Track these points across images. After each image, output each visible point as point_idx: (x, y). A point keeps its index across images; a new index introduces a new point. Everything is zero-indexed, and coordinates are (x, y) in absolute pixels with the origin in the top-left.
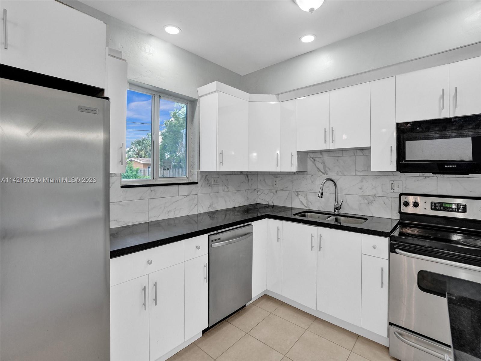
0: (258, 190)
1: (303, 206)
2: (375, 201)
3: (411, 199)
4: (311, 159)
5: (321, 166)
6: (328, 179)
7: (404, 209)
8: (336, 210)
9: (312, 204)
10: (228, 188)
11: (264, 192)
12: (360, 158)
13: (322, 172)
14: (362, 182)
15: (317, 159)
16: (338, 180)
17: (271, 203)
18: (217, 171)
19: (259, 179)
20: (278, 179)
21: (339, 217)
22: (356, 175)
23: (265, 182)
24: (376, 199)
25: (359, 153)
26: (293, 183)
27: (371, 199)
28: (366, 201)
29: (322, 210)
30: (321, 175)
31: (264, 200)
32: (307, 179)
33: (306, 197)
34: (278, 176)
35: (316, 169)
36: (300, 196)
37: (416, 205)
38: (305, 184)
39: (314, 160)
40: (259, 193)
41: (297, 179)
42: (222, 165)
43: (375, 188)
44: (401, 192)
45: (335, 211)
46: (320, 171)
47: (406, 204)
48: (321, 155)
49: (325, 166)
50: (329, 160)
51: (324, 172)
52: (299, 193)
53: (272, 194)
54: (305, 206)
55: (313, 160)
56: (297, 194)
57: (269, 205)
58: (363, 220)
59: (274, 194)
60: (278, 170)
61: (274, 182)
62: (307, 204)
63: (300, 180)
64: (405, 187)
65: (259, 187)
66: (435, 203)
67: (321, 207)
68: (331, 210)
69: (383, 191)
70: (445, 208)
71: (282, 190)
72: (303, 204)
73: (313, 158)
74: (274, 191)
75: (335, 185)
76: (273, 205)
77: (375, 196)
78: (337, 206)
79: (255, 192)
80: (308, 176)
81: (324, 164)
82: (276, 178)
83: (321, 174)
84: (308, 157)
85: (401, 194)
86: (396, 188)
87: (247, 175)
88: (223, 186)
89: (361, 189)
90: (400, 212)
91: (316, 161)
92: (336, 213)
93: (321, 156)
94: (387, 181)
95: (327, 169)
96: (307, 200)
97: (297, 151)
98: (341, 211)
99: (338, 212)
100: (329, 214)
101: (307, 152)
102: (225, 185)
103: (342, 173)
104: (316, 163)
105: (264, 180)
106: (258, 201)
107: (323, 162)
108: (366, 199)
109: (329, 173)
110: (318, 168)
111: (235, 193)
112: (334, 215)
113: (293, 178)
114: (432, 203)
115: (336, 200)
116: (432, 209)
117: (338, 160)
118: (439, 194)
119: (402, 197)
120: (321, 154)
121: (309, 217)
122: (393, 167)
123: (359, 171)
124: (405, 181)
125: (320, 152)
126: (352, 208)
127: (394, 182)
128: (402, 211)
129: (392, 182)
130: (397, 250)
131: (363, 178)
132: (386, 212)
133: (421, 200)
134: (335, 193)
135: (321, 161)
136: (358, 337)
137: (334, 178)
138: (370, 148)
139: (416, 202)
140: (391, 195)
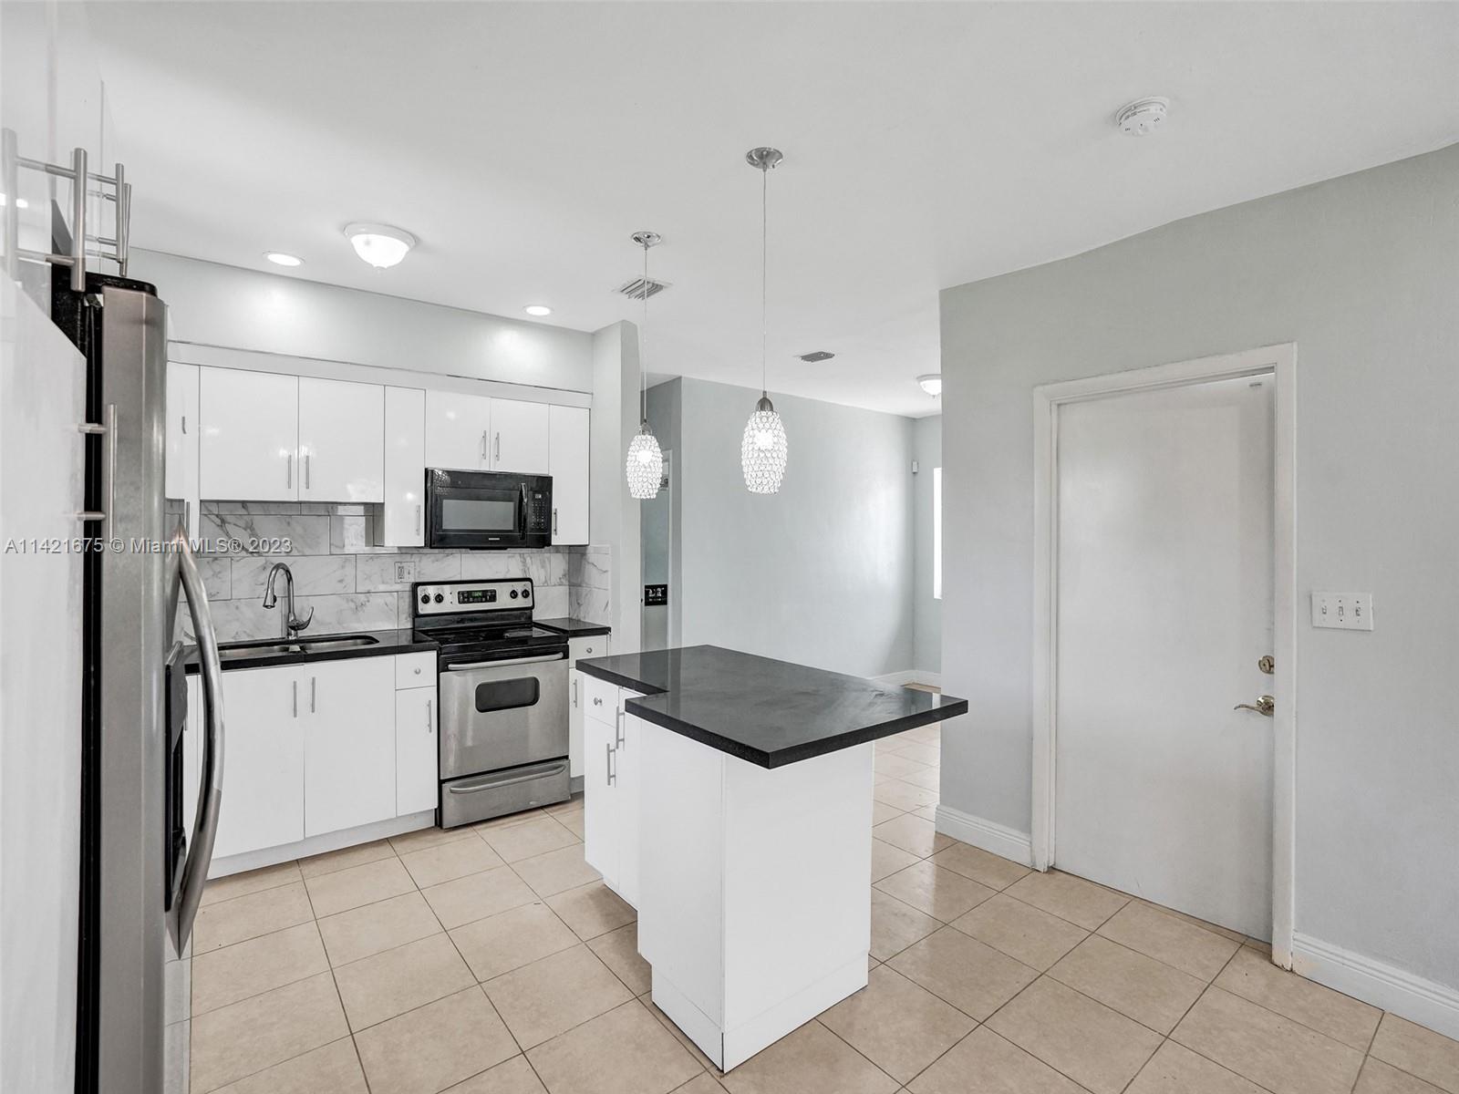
2: (368, 601)
3: (432, 591)
4: (213, 517)
6: (277, 567)
7: (424, 609)
8: (293, 632)
14: (343, 567)
15: (229, 518)
16: (292, 565)
21: (307, 645)
22: (331, 555)
24: (371, 599)
27: (360, 600)
28: (352, 605)
29: (245, 639)
30: (244, 557)
37: (439, 599)
39: (223, 521)
43: (368, 577)
44: (413, 581)
45: (289, 634)
47: (426, 599)
48: (243, 510)
49: (255, 537)
50: (268, 527)
55: (219, 522)
64: (419, 572)
66: (463, 593)
67: (245, 632)
68: (276, 632)
69: (383, 582)
70: (474, 598)
73: (217, 516)
75: (290, 579)
77: (369, 592)
78: (294, 623)
80: (203, 561)
81: (252, 531)
84: (210, 512)
85: (416, 585)
86: (406, 575)
89: (341, 581)
90: (415, 615)
91: (229, 523)
92: (290, 638)
93: (243, 513)
94: (389, 563)
98: (302, 634)
99: (296, 635)
100: (284, 643)
101: (204, 502)
103: (299, 552)
104: (229, 527)
107: (250, 528)
108: (352, 601)
112: (292, 642)
114: (459, 593)
115: (290, 610)
116: (459, 602)
117: (289, 523)
118: (464, 579)
119: (418, 588)
120: (243, 507)
122: (420, 541)
123: (336, 547)
124: (420, 561)
125: (244, 503)
126: (325, 619)
127: (403, 564)
128: (421, 612)
129: (399, 564)
130: (450, 666)
131: (346, 559)
132: (389, 619)
133: (446, 590)
134: (289, 596)
135: (242, 523)
136: (387, 840)
137: (286, 561)
138: (383, 504)
139: (439, 595)
140: (398, 587)
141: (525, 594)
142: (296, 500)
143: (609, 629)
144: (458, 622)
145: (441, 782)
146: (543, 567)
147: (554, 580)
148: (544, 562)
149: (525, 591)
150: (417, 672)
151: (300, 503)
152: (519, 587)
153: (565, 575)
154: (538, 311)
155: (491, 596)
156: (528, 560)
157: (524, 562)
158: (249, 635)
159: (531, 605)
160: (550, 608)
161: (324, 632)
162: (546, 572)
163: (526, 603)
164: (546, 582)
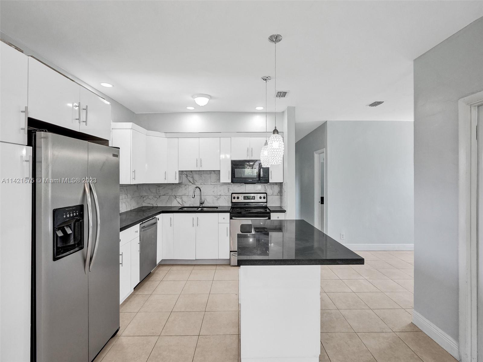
0: (144, 196)
1: (180, 204)
2: (220, 198)
3: (236, 196)
5: (191, 180)
6: (196, 187)
7: (234, 201)
8: (201, 205)
9: (185, 203)
10: (127, 196)
11: (149, 198)
12: (213, 176)
13: (192, 183)
14: (214, 188)
15: (188, 175)
16: (202, 187)
17: (155, 205)
18: (131, 184)
19: (144, 189)
20: (161, 188)
21: (203, 208)
22: (211, 185)
23: (150, 191)
25: (213, 172)
26: (172, 190)
27: (218, 197)
28: (216, 199)
29: (192, 206)
31: (149, 203)
32: (182, 188)
33: (181, 198)
34: (161, 186)
35: (188, 181)
36: (177, 199)
37: (238, 198)
38: (181, 191)
39: (187, 176)
40: (144, 199)
41: (175, 188)
42: (135, 180)
43: (220, 191)
45: (200, 205)
46: (191, 182)
47: (234, 198)
49: (193, 180)
50: (196, 177)
51: (193, 183)
52: (177, 196)
53: (156, 199)
54: (181, 205)
55: (186, 176)
56: (175, 197)
57: (153, 207)
58: (216, 208)
59: (158, 199)
60: (166, 182)
61: (158, 191)
62: (182, 203)
63: (177, 188)
64: (234, 190)
65: (145, 194)
66: (245, 197)
68: (198, 205)
69: (224, 193)
70: (248, 198)
71: (164, 195)
72: (180, 203)
73: (186, 174)
74: (158, 197)
75: (200, 191)
76: (156, 206)
77: (220, 195)
78: (202, 202)
79: (142, 198)
80: (183, 186)
81: (193, 178)
82: (159, 187)
83: (191, 184)
84: (183, 173)
85: (232, 193)
86: (230, 191)
87: (137, 186)
88: (125, 194)
89: (213, 192)
90: (232, 202)
93: (191, 173)
94: (226, 187)
95: (195, 181)
96: (182, 201)
97: (179, 171)
98: (203, 205)
100: (198, 207)
101: (182, 171)
102: (126, 194)
103: (203, 184)
105: (149, 189)
106: (144, 204)
107: (193, 177)
108: (216, 197)
109: (196, 184)
110: (190, 181)
111: (131, 199)
112: (200, 207)
113: (172, 187)
115: (201, 199)
116: (244, 199)
117: (201, 176)
118: (246, 192)
119: (233, 194)
120: (191, 172)
121: (185, 209)
122: (230, 181)
123: (212, 182)
124: (234, 187)
125: (191, 171)
126: (209, 202)
127: (229, 188)
128: (233, 201)
129: (228, 188)
130: (233, 218)
131: (215, 186)
132: (226, 203)
133: (240, 196)
134: (200, 195)
135: (191, 176)
136: (217, 265)
137: (200, 186)
138: (220, 171)
139: (238, 197)
140: (228, 194)
141: (264, 198)
142: (199, 170)
143: (285, 211)
144: (244, 205)
145: (231, 251)
146: (272, 189)
147: (275, 194)
148: (272, 188)
149: (264, 197)
150: (224, 219)
151: (204, 171)
152: (262, 195)
153: (279, 192)
154: (260, 108)
155: (254, 198)
156: (267, 187)
157: (265, 188)
158: (193, 205)
159: (266, 201)
160: (273, 203)
161: (209, 205)
162: (272, 191)
163: (265, 200)
164: (272, 194)
